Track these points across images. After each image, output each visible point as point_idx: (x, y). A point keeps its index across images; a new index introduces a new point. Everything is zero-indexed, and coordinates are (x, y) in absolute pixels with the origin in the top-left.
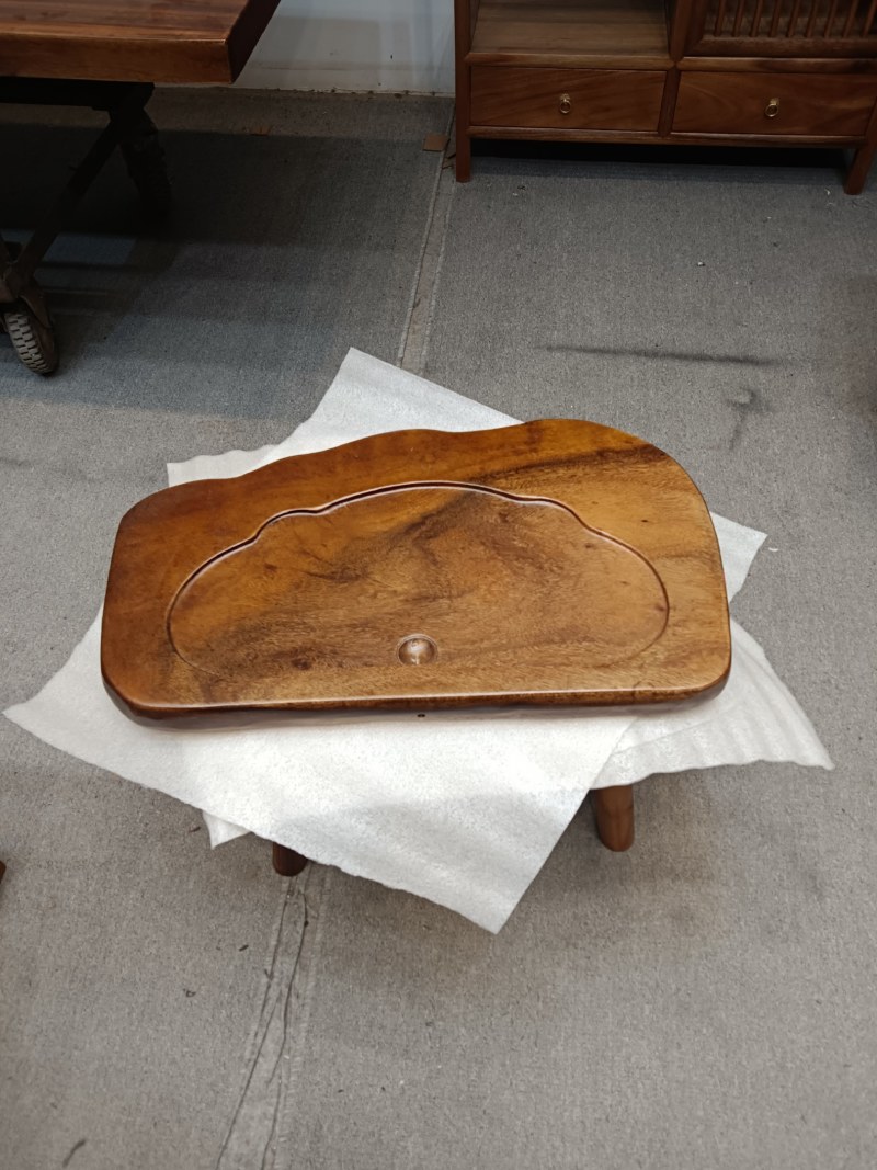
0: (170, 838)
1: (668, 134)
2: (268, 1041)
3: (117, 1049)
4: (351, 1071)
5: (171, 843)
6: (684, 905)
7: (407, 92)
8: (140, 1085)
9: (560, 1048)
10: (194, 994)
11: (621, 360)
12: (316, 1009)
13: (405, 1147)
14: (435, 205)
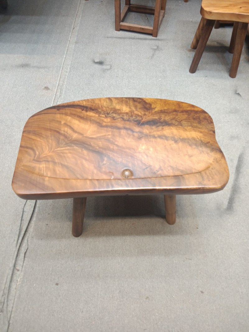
11: (126, 40)
14: (79, 6)
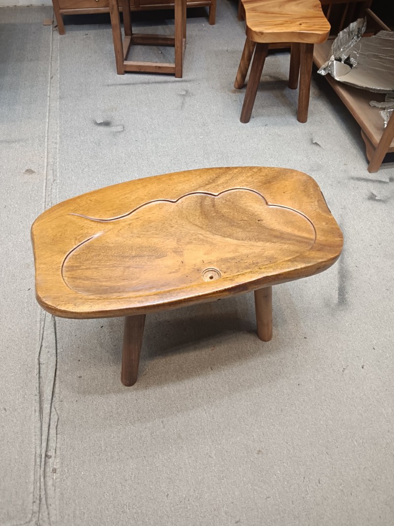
1: (139, 7)
7: (31, 5)
14: (52, 44)
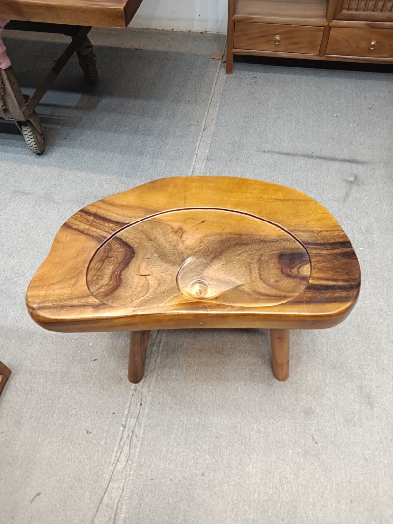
0: (84, 363)
1: (324, 56)
2: (122, 455)
3: (56, 454)
4: (157, 471)
5: (84, 365)
6: (310, 407)
7: (206, 32)
8: (65, 471)
9: (250, 467)
10: (91, 432)
11: (296, 158)
12: (144, 443)
13: (179, 506)
14: (216, 84)
